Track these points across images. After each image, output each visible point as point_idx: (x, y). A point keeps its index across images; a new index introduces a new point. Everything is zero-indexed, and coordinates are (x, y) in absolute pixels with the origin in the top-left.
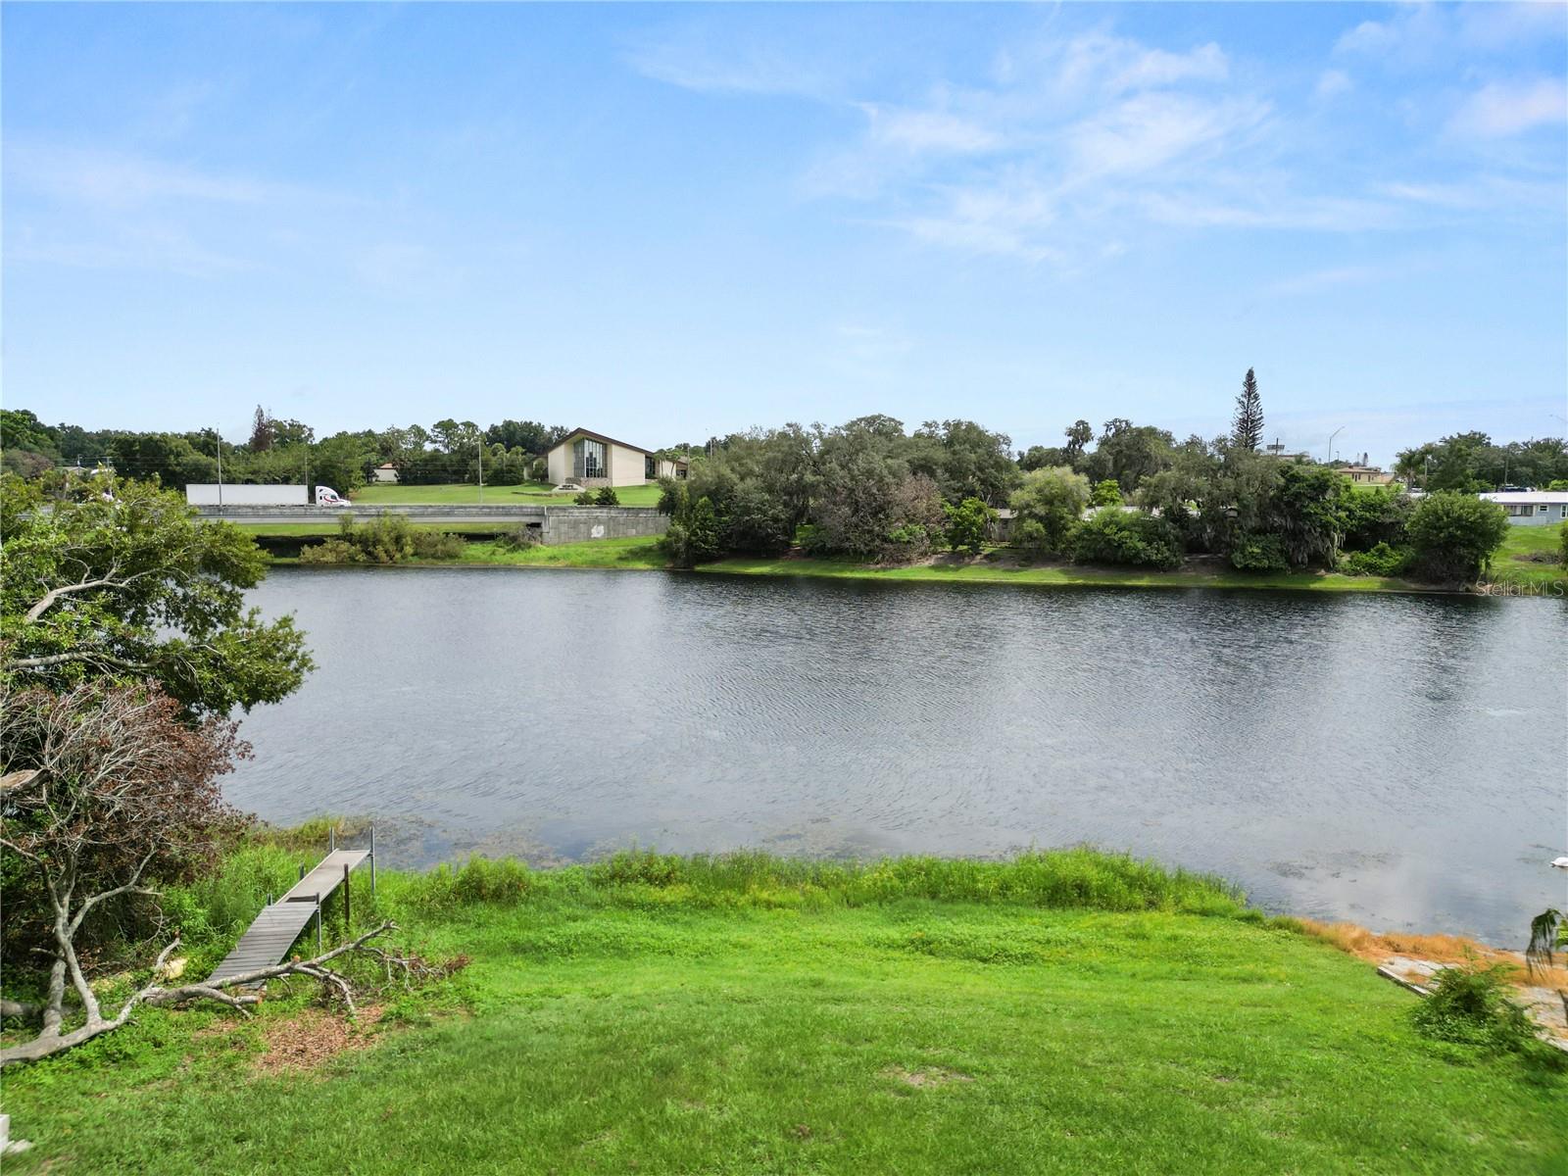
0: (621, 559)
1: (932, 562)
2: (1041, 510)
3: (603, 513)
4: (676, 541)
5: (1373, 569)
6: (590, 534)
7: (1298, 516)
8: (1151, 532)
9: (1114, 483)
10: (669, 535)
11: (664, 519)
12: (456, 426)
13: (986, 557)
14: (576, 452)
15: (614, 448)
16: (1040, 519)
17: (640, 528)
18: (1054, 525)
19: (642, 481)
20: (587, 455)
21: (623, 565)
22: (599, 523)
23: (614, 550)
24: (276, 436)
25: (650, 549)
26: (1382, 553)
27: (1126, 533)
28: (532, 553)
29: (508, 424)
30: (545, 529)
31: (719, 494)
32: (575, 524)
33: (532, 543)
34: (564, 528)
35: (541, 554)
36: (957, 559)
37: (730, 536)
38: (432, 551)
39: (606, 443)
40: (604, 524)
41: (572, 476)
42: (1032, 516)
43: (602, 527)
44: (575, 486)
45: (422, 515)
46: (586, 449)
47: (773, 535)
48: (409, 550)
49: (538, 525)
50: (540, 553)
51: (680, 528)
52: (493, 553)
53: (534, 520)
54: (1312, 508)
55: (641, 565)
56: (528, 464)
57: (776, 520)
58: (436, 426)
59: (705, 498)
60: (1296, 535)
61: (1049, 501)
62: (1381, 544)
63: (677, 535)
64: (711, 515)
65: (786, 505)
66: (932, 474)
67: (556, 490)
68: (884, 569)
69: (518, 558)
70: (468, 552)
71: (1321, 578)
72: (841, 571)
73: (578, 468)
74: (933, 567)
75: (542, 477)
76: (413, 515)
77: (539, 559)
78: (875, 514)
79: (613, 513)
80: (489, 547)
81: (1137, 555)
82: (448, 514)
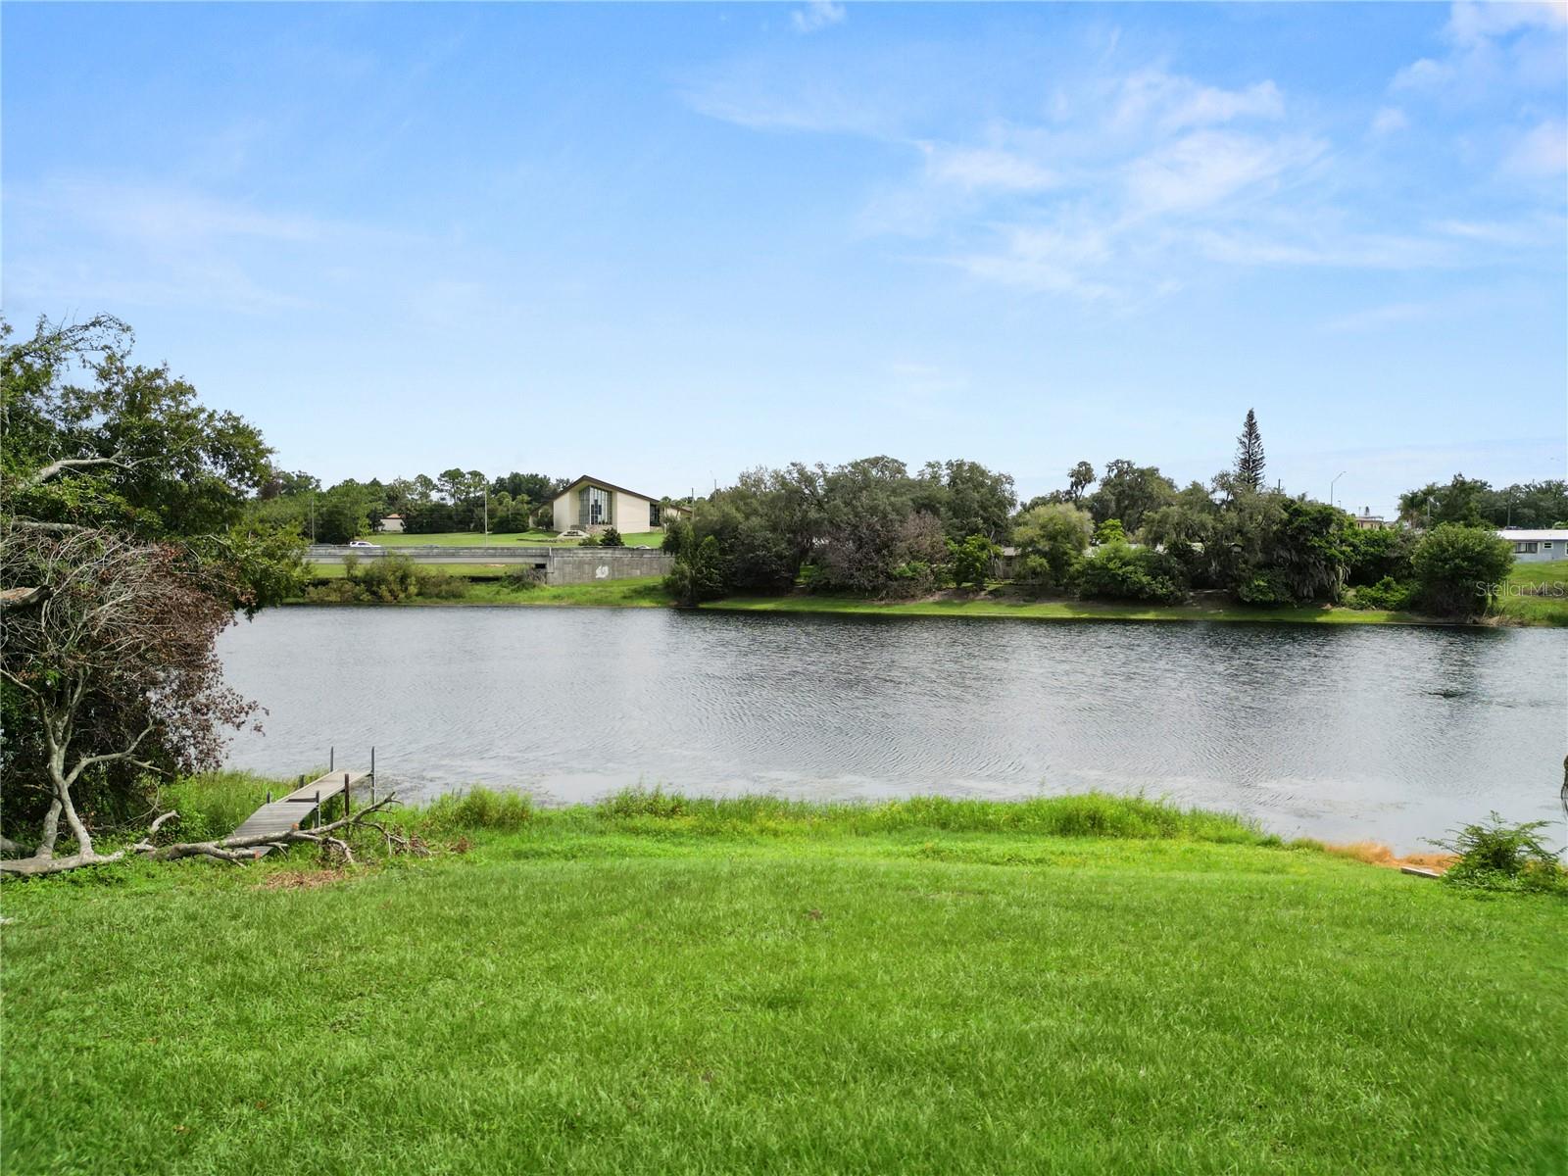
0: (625, 597)
1: (937, 597)
2: (1044, 545)
3: (607, 554)
4: (681, 579)
5: (1378, 603)
6: (594, 574)
7: (1304, 549)
8: (1156, 567)
9: (1117, 522)
10: (674, 573)
11: (669, 560)
12: (463, 476)
13: (991, 593)
14: (582, 500)
15: (620, 496)
16: (1044, 554)
17: (645, 569)
18: (1058, 560)
19: (647, 528)
20: (592, 502)
21: (627, 602)
22: (604, 565)
23: (618, 590)
24: (284, 487)
25: (654, 589)
26: (1387, 587)
27: (1131, 568)
28: (536, 592)
29: (515, 476)
30: (549, 569)
31: (724, 531)
32: (580, 564)
33: (537, 582)
34: (568, 569)
35: (546, 594)
36: (963, 595)
37: (734, 574)
38: (436, 591)
39: (611, 490)
40: (608, 564)
41: (577, 523)
42: (1037, 552)
43: (606, 568)
44: (580, 533)
45: (427, 556)
46: (591, 496)
47: (776, 572)
48: (413, 589)
49: (543, 566)
50: (546, 591)
51: (685, 566)
52: (498, 593)
53: (540, 561)
54: (1316, 541)
55: (646, 603)
56: (533, 512)
57: (780, 557)
58: (443, 476)
59: (711, 537)
60: (1300, 569)
61: (1052, 537)
62: (1387, 578)
63: (682, 573)
64: (717, 554)
65: (790, 542)
66: (935, 512)
67: (561, 536)
68: (887, 605)
69: (522, 596)
70: (472, 592)
71: (1327, 612)
72: (845, 607)
73: (583, 515)
74: (937, 603)
75: (547, 525)
76: (419, 556)
77: (543, 598)
78: (878, 551)
79: (618, 554)
80: (494, 587)
81: (1142, 589)
82: (453, 555)
